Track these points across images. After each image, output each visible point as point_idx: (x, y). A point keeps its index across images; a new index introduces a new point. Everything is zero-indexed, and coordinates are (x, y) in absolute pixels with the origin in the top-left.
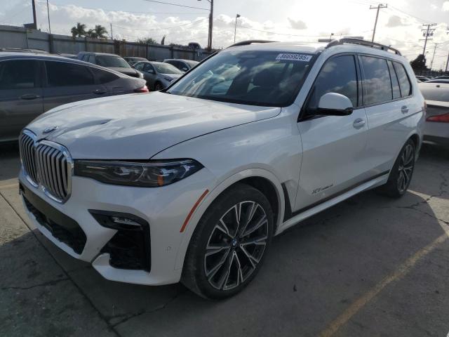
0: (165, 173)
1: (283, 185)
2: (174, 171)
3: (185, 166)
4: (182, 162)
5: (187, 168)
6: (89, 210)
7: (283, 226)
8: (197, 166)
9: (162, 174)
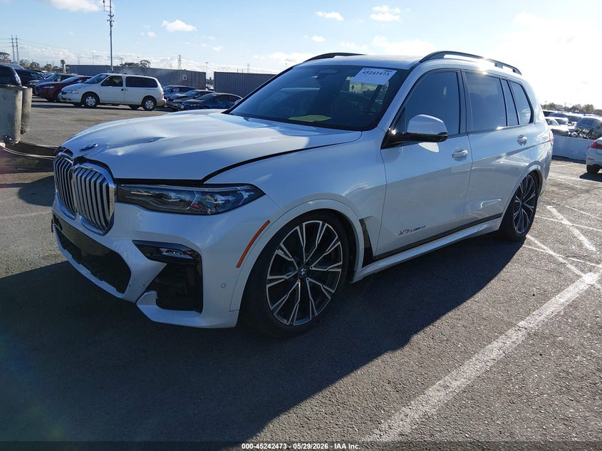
0: (220, 200)
1: (362, 221)
2: (230, 198)
3: (243, 193)
4: (239, 188)
5: (246, 195)
6: (133, 241)
7: (362, 272)
8: (257, 193)
9: (216, 200)
